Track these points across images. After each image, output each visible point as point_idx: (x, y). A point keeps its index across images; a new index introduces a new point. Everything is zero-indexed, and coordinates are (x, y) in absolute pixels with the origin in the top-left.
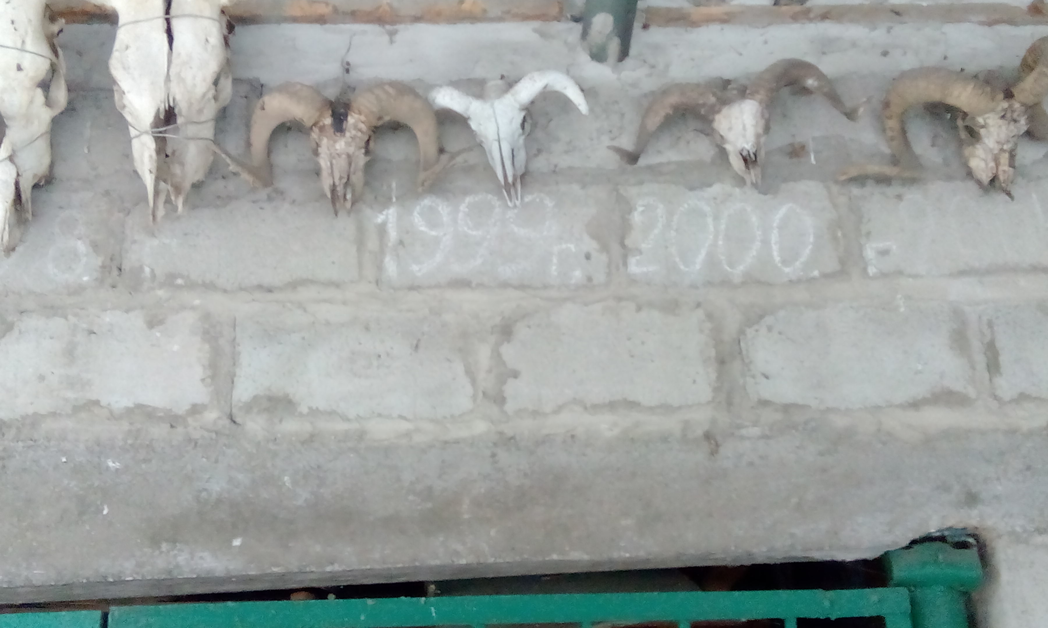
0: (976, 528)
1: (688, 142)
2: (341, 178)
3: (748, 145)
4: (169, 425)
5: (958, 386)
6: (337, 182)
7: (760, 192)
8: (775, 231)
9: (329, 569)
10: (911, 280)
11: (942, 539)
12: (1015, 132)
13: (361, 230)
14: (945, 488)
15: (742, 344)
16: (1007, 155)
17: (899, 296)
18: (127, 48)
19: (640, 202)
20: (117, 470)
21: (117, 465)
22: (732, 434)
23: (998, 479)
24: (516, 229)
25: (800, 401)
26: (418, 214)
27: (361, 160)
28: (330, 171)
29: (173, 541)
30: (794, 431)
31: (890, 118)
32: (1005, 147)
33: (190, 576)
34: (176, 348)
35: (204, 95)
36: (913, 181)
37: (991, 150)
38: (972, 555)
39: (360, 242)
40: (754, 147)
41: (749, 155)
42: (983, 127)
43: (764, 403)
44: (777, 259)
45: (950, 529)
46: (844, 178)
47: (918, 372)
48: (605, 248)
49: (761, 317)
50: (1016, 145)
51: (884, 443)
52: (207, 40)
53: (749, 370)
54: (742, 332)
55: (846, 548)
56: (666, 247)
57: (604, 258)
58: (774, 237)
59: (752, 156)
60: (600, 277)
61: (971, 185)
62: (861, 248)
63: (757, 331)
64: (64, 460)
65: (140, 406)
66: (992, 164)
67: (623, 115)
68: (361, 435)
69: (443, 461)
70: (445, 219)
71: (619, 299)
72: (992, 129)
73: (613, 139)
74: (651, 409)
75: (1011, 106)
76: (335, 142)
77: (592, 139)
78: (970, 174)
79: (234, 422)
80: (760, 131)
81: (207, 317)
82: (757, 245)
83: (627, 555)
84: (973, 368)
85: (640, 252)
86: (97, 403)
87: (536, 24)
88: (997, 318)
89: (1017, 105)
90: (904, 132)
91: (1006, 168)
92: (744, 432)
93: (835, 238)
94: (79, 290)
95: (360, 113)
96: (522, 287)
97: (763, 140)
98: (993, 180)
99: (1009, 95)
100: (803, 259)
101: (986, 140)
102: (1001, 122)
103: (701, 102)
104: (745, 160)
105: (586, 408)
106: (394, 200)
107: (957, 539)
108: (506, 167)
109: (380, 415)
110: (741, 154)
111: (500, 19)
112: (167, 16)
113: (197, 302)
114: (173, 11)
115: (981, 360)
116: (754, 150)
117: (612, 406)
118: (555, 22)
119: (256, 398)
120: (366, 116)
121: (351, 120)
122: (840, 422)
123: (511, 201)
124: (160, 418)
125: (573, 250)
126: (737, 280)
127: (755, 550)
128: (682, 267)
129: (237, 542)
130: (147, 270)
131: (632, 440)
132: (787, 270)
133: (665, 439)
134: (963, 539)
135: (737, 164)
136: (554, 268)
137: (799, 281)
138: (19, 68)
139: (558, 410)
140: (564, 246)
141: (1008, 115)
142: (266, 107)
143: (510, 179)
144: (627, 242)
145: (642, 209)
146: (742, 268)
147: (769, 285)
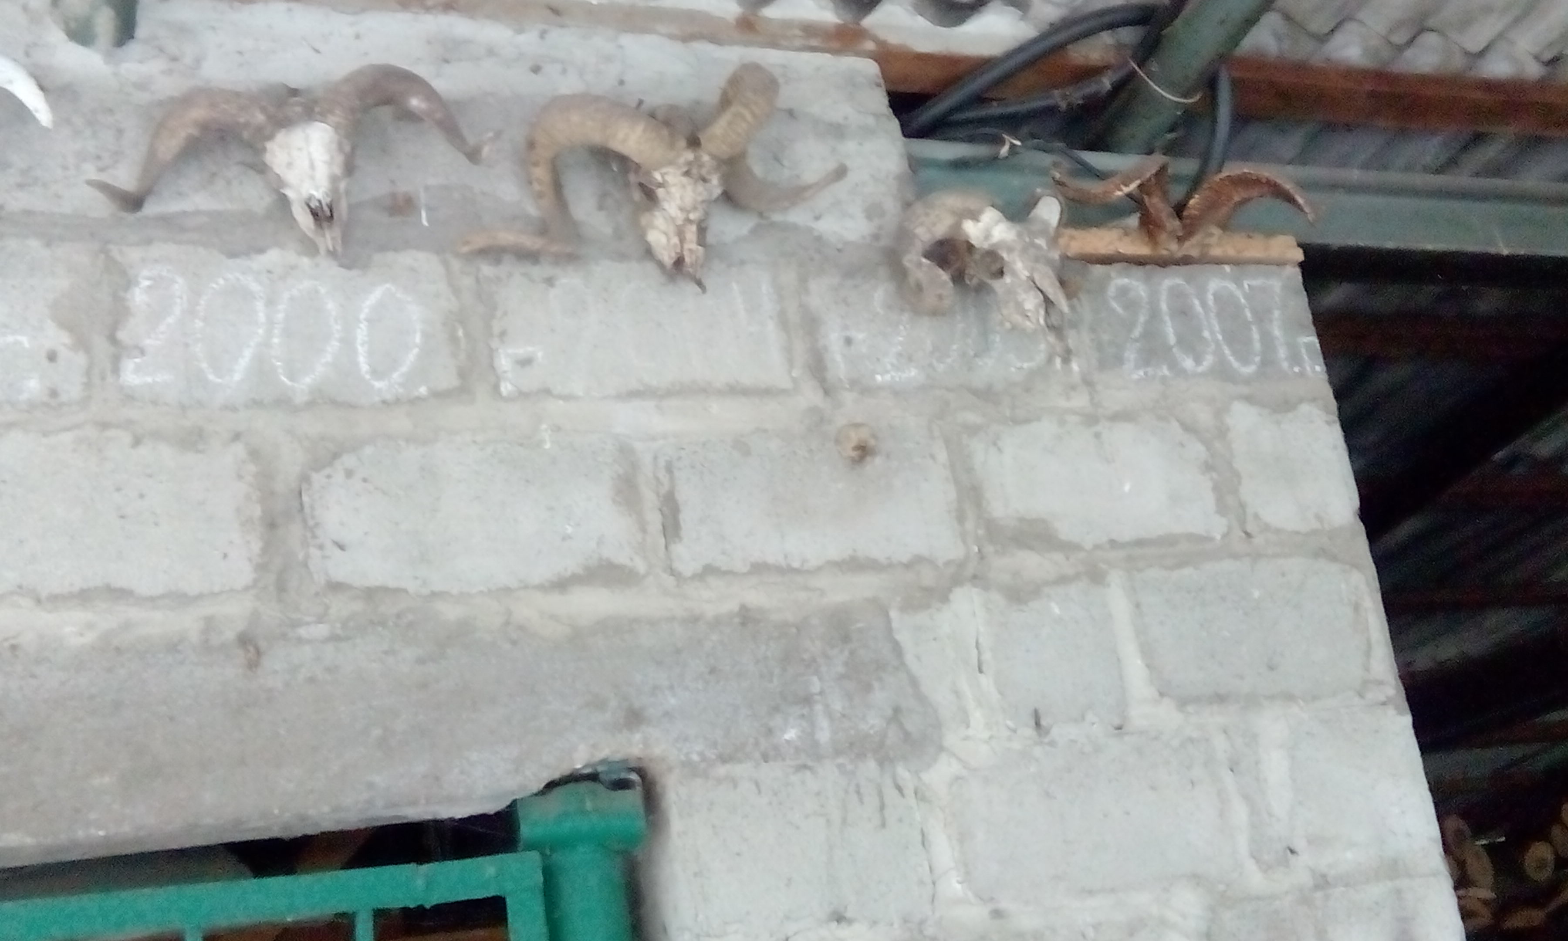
0: (640, 759)
1: (229, 182)
3: (319, 192)
5: (622, 558)
7: (342, 266)
8: (363, 326)
10: (561, 402)
11: (593, 777)
12: (705, 196)
14: (598, 704)
15: (305, 498)
16: (694, 228)
17: (544, 426)
19: (145, 272)
22: (284, 636)
23: (671, 687)
25: (392, 584)
30: (380, 629)
31: (536, 164)
32: (692, 216)
36: (571, 259)
37: (673, 219)
38: (632, 798)
40: (327, 195)
41: (322, 208)
42: (660, 185)
43: (336, 587)
44: (364, 367)
45: (603, 762)
46: (465, 249)
47: (566, 538)
48: (82, 344)
49: (336, 456)
50: (707, 214)
51: (514, 643)
53: (314, 537)
54: (305, 479)
55: (451, 800)
56: (187, 345)
57: (81, 359)
58: (361, 333)
59: (326, 209)
60: (73, 390)
61: (650, 267)
62: (491, 354)
63: (329, 477)
66: (675, 240)
67: (120, 132)
71: (104, 426)
72: (673, 190)
73: (101, 170)
74: (152, 601)
75: (697, 159)
77: (65, 168)
78: (648, 253)
80: (338, 170)
82: (333, 346)
84: (643, 530)
85: (142, 352)
88: (680, 458)
89: (706, 158)
90: (558, 187)
91: (694, 246)
92: (302, 632)
93: (453, 339)
97: (342, 186)
98: (679, 262)
99: (694, 143)
100: (404, 369)
101: (666, 205)
102: (685, 180)
103: (242, 120)
104: (315, 214)
105: (38, 601)
107: (615, 777)
110: (309, 206)
115: (654, 520)
116: (328, 200)
117: (84, 597)
122: (450, 612)
125: (27, 345)
126: (300, 399)
127: (312, 812)
128: (211, 377)
131: (118, 650)
132: (378, 384)
133: (173, 646)
134: (623, 775)
135: (305, 220)
137: (397, 401)
140: (10, 339)
141: (694, 171)
144: (121, 335)
145: (147, 283)
146: (308, 380)
147: (351, 406)
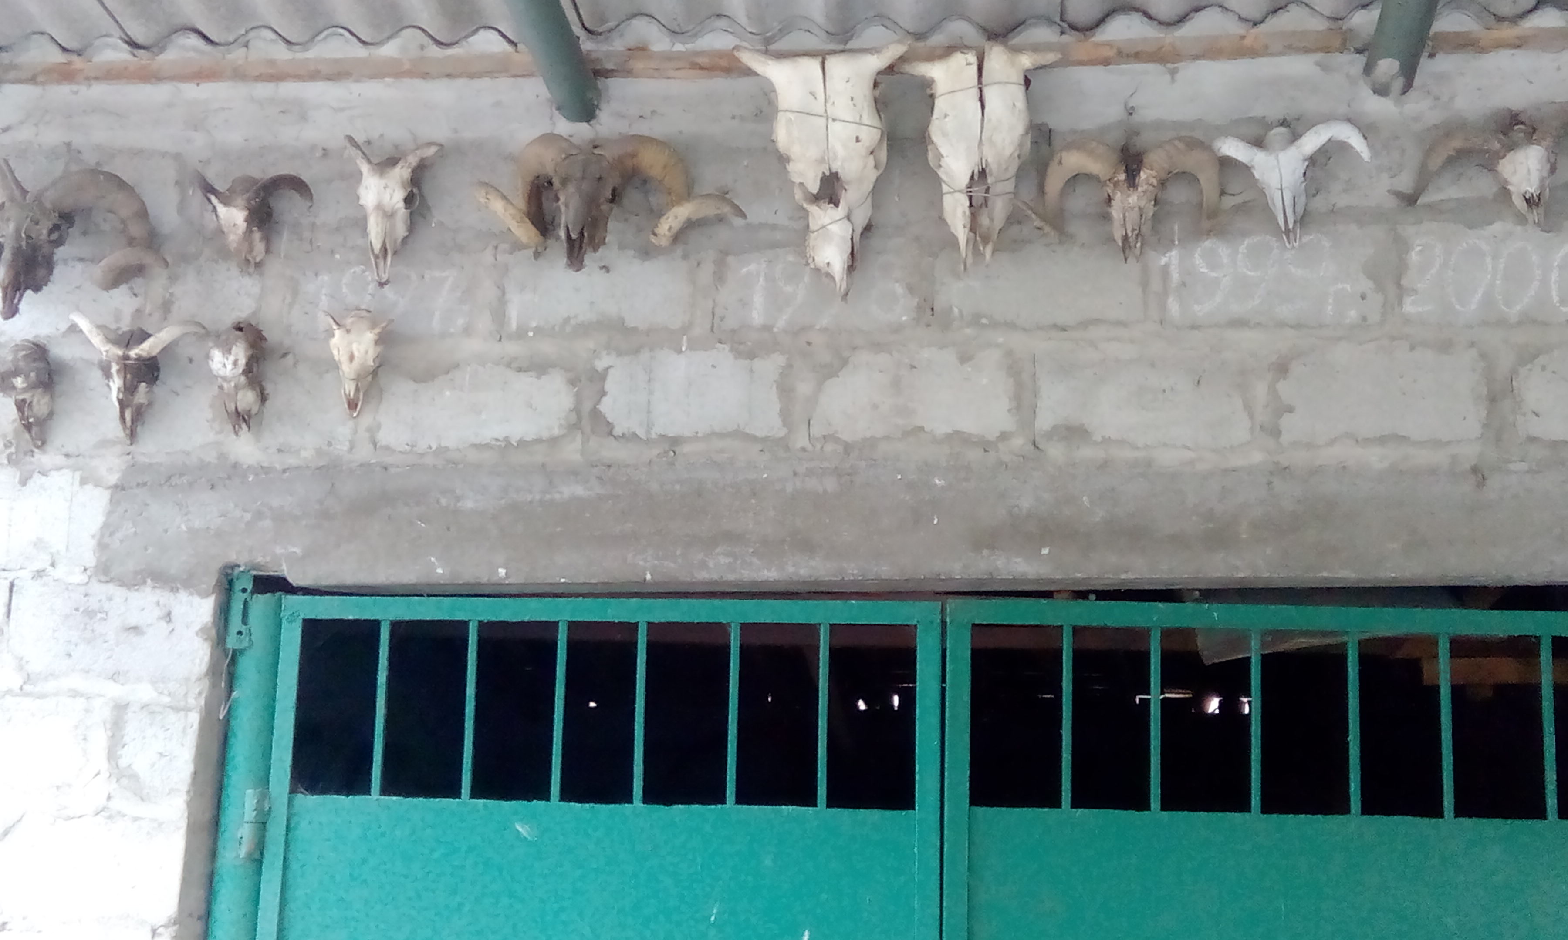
1: (1470, 179)
2: (1133, 230)
3: (1532, 189)
4: (983, 450)
6: (1130, 234)
8: (1556, 271)
9: (1123, 577)
13: (1145, 272)
15: (1515, 383)
18: (946, 116)
19: (1418, 242)
20: (942, 487)
21: (942, 483)
22: (1500, 468)
24: (1293, 270)
26: (1200, 256)
27: (1150, 210)
28: (1122, 222)
29: (992, 547)
30: (1560, 467)
33: (1008, 577)
34: (985, 381)
35: (1011, 155)
39: (1145, 284)
40: (1537, 189)
41: (1533, 197)
43: (1532, 440)
44: (1556, 298)
48: (1380, 287)
49: (1536, 356)
52: (1014, 104)
53: (1520, 408)
54: (1515, 371)
56: (1443, 287)
57: (1379, 298)
58: (1554, 276)
59: (1536, 197)
60: (1374, 317)
63: (1530, 370)
64: (899, 477)
65: (957, 432)
67: (1403, 151)
68: (1149, 463)
69: (1223, 487)
70: (1225, 261)
71: (1393, 338)
73: (1391, 180)
74: (1421, 444)
76: (1129, 196)
77: (1371, 177)
79: (1038, 448)
80: (1545, 174)
81: (1009, 353)
82: (1536, 284)
83: (1393, 575)
85: (1415, 291)
86: (921, 429)
87: (1319, 56)
92: (1512, 467)
94: (898, 329)
95: (1152, 170)
96: (1298, 326)
97: (1548, 180)
104: (1528, 201)
105: (1357, 442)
106: (1177, 242)
108: (1288, 215)
109: (1165, 445)
110: (1524, 197)
111: (1280, 54)
112: (980, 86)
113: (1001, 340)
114: (984, 79)
116: (1538, 193)
117: (1382, 440)
118: (1337, 54)
119: (1055, 427)
120: (1156, 172)
121: (1143, 175)
123: (1289, 243)
124: (974, 442)
125: (1349, 289)
126: (1513, 320)
127: (1515, 575)
128: (1458, 307)
129: (1045, 551)
130: (956, 310)
131: (1401, 472)
132: (1564, 310)
133: (1433, 471)
135: (1520, 204)
136: (1330, 308)
138: (858, 140)
139: (1332, 442)
140: (1340, 286)
142: (1063, 161)
143: (1291, 226)
144: (1403, 282)
145: (1419, 248)
146: (1518, 308)
147: (1545, 324)
